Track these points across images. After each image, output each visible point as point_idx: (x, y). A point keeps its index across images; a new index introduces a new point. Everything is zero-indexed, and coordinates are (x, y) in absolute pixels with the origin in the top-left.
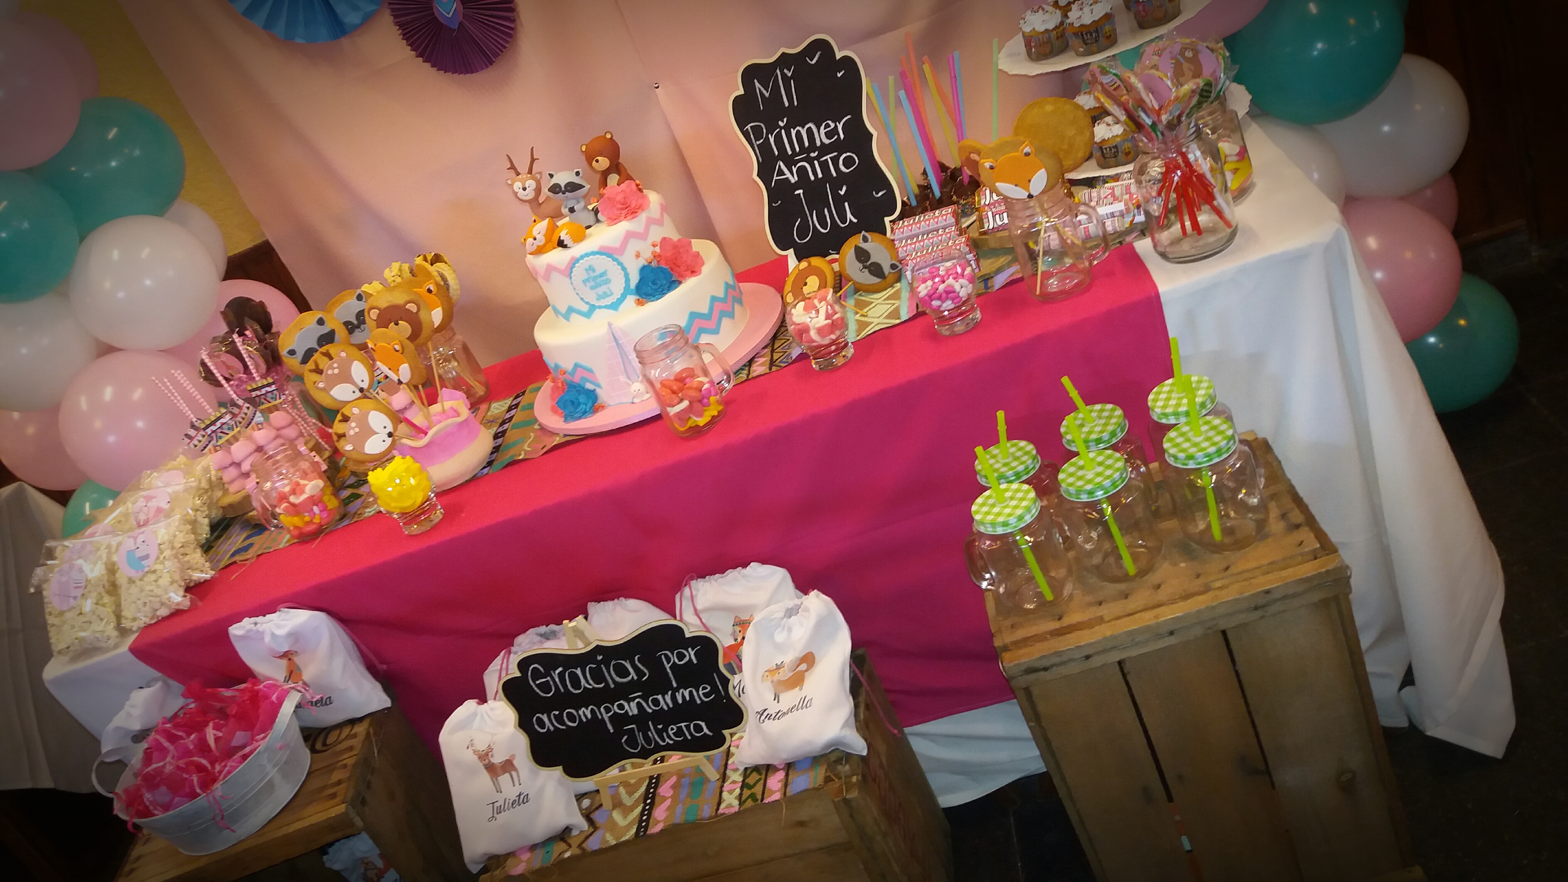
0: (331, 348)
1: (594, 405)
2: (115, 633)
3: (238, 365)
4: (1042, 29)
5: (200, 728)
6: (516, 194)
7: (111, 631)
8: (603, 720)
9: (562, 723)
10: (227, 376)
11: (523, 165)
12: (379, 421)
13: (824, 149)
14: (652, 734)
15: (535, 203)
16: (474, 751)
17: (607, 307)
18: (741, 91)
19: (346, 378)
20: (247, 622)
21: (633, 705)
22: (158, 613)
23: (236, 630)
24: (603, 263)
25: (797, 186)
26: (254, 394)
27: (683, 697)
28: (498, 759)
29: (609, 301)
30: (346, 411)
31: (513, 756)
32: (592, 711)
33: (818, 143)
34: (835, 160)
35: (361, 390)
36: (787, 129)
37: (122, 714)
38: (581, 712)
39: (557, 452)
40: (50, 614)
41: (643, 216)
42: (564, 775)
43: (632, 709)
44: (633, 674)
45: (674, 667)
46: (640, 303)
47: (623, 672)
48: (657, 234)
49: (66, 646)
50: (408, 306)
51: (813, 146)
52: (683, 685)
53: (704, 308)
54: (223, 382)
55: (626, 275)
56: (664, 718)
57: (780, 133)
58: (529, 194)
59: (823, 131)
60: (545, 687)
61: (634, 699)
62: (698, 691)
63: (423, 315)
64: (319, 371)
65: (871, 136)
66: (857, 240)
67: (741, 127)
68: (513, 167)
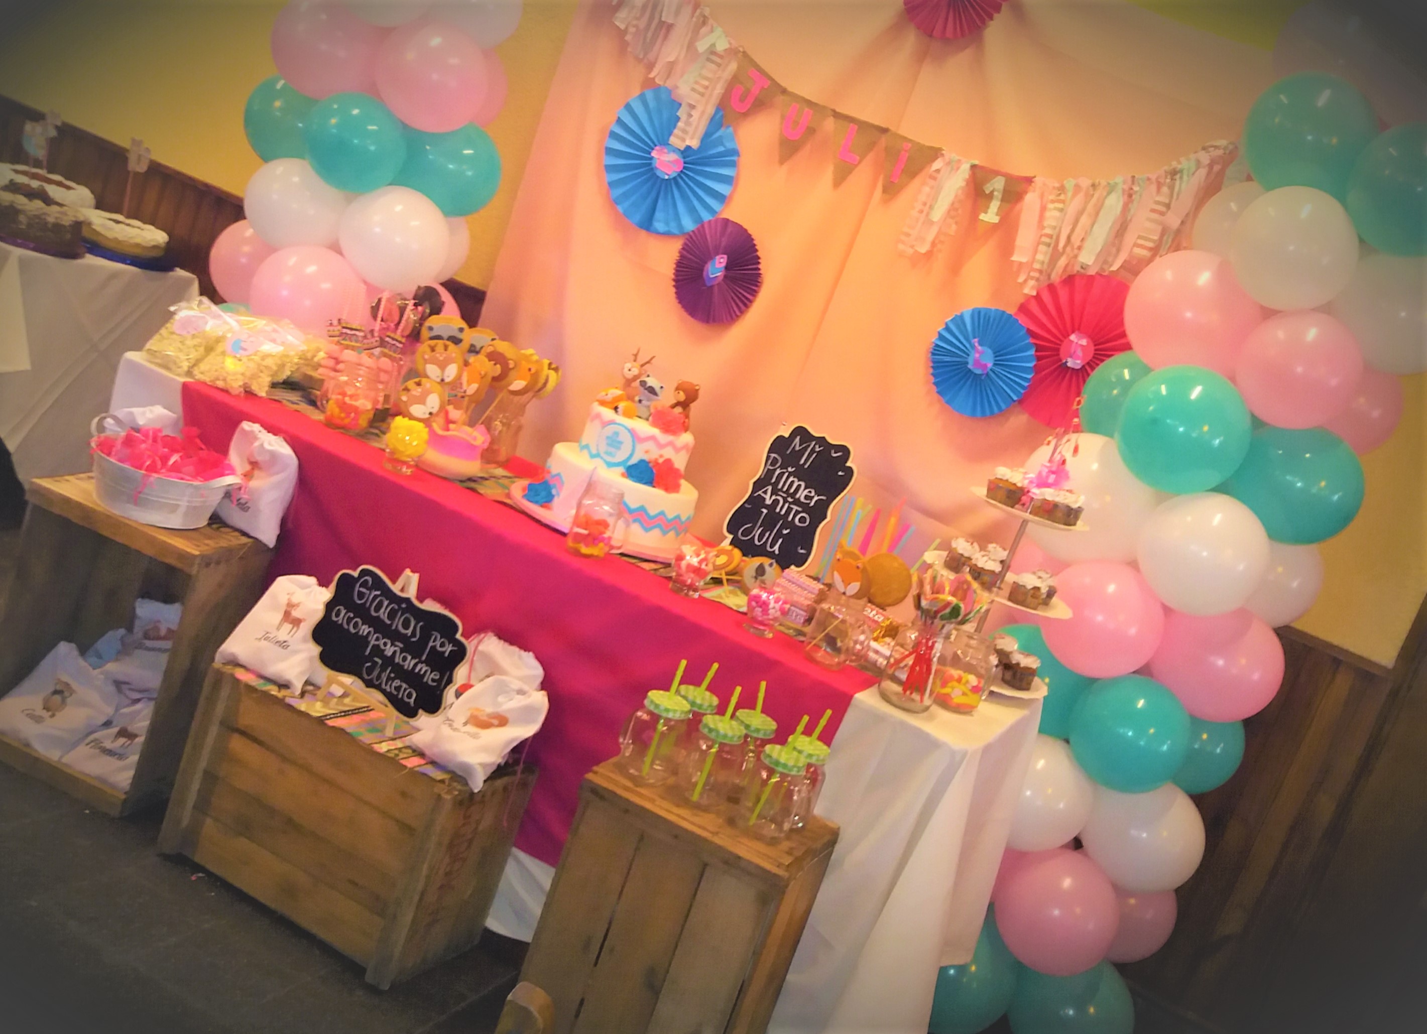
0: (452, 346)
1: (547, 503)
2: (186, 368)
3: (397, 319)
4: (961, 552)
5: (174, 451)
6: (623, 368)
7: (185, 365)
8: (369, 643)
9: (348, 624)
10: (384, 319)
11: (642, 359)
12: (433, 402)
13: (797, 502)
14: (384, 677)
15: (628, 382)
16: (289, 599)
17: (605, 461)
18: (787, 435)
19: (443, 366)
20: (256, 427)
21: (393, 649)
22: (218, 382)
23: (246, 425)
24: (626, 438)
25: (766, 507)
26: (387, 339)
27: (420, 670)
28: (296, 613)
29: (609, 459)
30: (424, 380)
31: (304, 620)
32: (369, 633)
33: (797, 496)
34: (797, 512)
35: (443, 380)
36: (790, 474)
37: (141, 410)
38: (364, 627)
39: (501, 506)
40: (167, 328)
41: (670, 438)
42: (319, 657)
43: (389, 651)
44: (409, 632)
45: (434, 648)
46: (623, 475)
47: (406, 625)
48: (668, 453)
49: (155, 349)
50: (510, 362)
51: (793, 495)
52: (426, 662)
53: (652, 512)
54: (379, 319)
55: (631, 455)
56: (401, 673)
57: (784, 473)
58: (629, 375)
59: (806, 492)
60: (361, 595)
61: (396, 646)
62: (431, 672)
63: (512, 374)
64: (433, 349)
65: (825, 517)
66: (766, 561)
67: (769, 452)
68: (636, 355)
